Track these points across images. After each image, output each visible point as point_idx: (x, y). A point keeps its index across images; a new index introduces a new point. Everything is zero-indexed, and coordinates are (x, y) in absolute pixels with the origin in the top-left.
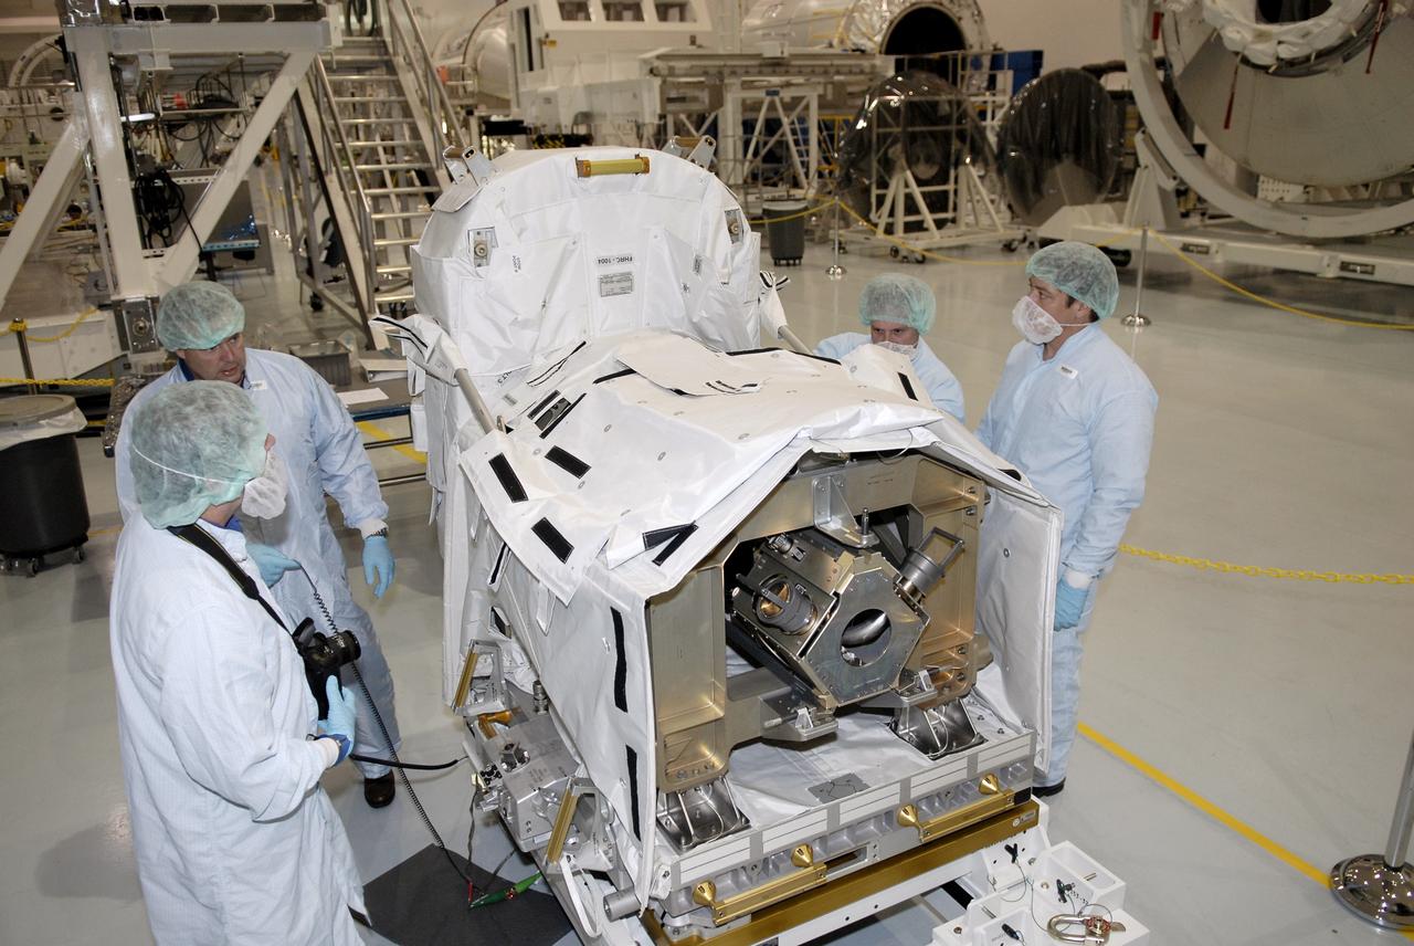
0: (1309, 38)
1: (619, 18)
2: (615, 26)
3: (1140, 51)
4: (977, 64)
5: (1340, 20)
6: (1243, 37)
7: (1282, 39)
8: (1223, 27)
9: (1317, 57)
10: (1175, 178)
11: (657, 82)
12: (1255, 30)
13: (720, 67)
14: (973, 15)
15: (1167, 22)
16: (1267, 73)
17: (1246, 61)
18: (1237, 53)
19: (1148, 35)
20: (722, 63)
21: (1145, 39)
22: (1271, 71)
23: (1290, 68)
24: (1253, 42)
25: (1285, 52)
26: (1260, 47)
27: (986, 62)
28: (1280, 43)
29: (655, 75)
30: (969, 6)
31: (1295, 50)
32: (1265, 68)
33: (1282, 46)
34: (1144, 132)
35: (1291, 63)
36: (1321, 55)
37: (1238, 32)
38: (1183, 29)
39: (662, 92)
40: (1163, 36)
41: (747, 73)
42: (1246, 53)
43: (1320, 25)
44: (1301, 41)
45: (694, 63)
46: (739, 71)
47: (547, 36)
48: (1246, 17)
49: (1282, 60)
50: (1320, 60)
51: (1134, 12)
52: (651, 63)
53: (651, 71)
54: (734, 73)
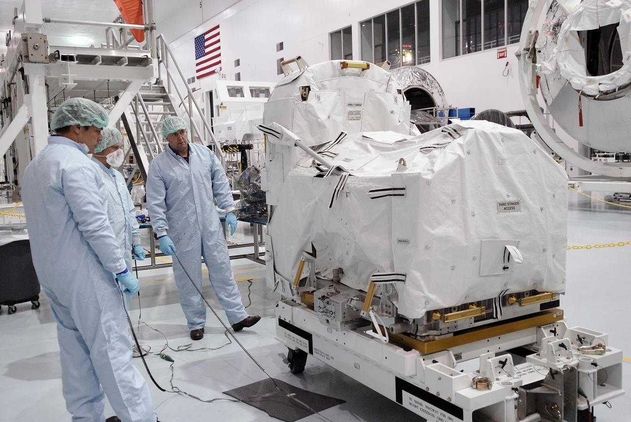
0: (614, 80)
1: (257, 96)
2: (255, 99)
3: (530, 95)
4: (442, 114)
5: (628, 71)
6: (581, 83)
7: (600, 82)
8: (571, 79)
9: (618, 90)
10: (553, 154)
12: (587, 79)
14: (438, 91)
15: (542, 80)
16: (595, 99)
17: (584, 94)
18: (578, 91)
19: (533, 86)
21: (531, 89)
22: (597, 97)
23: (606, 96)
24: (586, 85)
25: (603, 88)
26: (590, 86)
27: (446, 113)
28: (600, 84)
30: (436, 88)
31: (608, 87)
32: (594, 97)
33: (601, 85)
34: (535, 133)
35: (606, 93)
36: (620, 88)
37: (579, 80)
38: (551, 83)
40: (541, 87)
42: (584, 90)
43: (620, 74)
44: (610, 82)
47: (222, 104)
48: (582, 74)
49: (602, 92)
50: (621, 91)
51: (525, 76)
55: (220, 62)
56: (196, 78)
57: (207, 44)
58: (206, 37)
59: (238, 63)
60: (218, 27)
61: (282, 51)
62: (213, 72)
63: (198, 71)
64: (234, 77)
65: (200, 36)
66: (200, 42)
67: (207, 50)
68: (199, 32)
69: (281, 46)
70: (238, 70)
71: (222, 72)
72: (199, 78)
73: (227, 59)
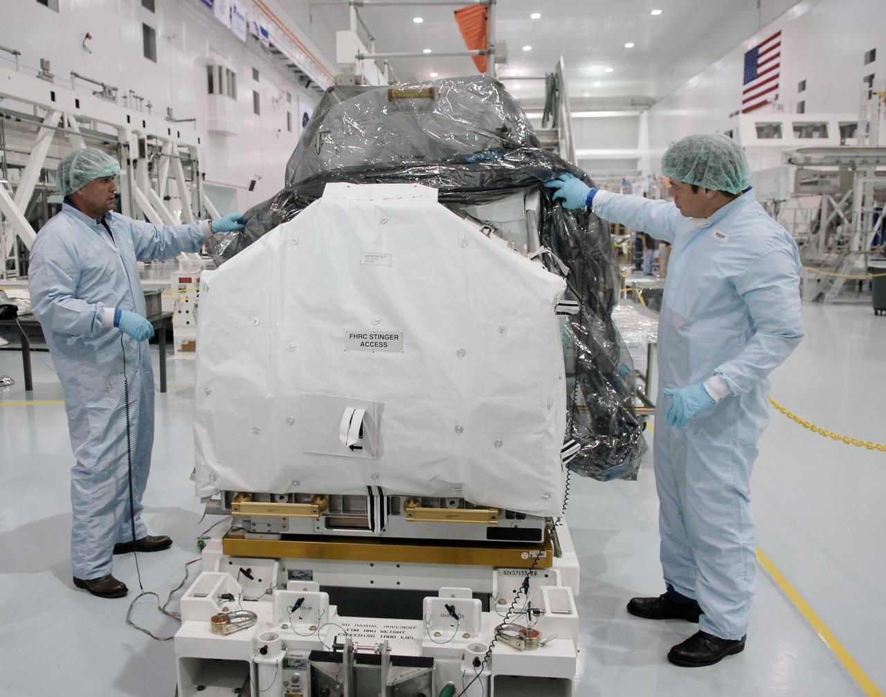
11: (793, 169)
13: (852, 157)
20: (855, 154)
29: (793, 164)
39: (796, 177)
41: (878, 163)
45: (830, 154)
46: (870, 161)
52: (791, 155)
53: (790, 161)
54: (864, 163)
55: (776, 87)
56: (741, 112)
57: (760, 60)
58: (761, 50)
59: (803, 86)
60: (779, 34)
61: (873, 63)
62: (765, 103)
63: (745, 102)
64: (795, 108)
65: (753, 50)
66: (752, 59)
67: (760, 70)
68: (751, 44)
69: (872, 56)
70: (802, 96)
71: (779, 102)
72: (745, 111)
73: (787, 82)
